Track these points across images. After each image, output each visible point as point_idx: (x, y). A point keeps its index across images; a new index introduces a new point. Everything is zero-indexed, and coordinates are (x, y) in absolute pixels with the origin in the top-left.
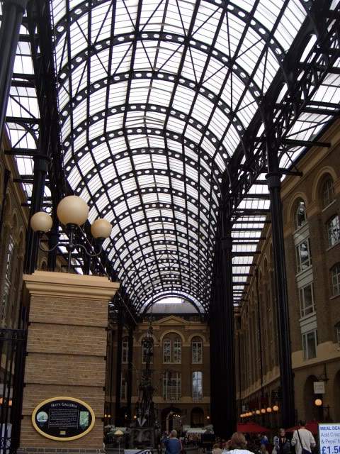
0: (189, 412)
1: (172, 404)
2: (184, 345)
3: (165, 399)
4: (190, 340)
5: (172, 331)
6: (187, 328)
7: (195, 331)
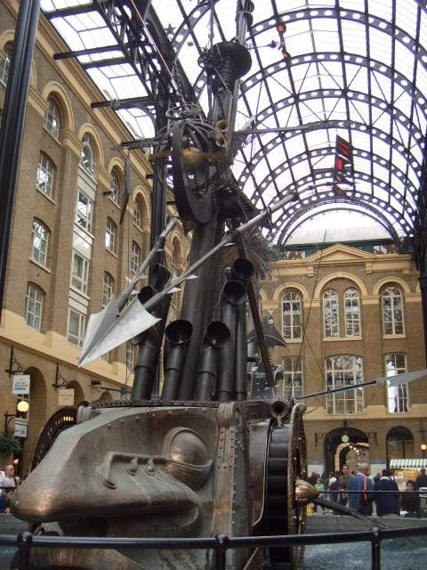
0: (382, 437)
1: (345, 422)
2: (364, 302)
3: (330, 411)
4: (376, 291)
5: (340, 275)
6: (369, 267)
7: (386, 273)
